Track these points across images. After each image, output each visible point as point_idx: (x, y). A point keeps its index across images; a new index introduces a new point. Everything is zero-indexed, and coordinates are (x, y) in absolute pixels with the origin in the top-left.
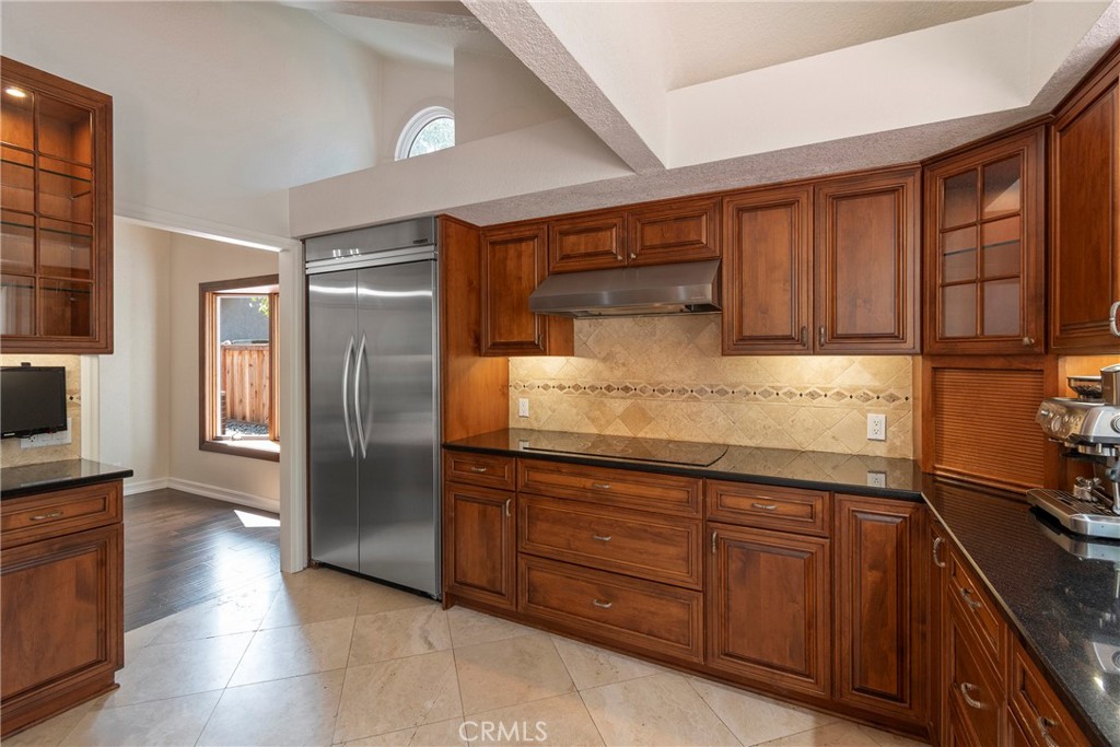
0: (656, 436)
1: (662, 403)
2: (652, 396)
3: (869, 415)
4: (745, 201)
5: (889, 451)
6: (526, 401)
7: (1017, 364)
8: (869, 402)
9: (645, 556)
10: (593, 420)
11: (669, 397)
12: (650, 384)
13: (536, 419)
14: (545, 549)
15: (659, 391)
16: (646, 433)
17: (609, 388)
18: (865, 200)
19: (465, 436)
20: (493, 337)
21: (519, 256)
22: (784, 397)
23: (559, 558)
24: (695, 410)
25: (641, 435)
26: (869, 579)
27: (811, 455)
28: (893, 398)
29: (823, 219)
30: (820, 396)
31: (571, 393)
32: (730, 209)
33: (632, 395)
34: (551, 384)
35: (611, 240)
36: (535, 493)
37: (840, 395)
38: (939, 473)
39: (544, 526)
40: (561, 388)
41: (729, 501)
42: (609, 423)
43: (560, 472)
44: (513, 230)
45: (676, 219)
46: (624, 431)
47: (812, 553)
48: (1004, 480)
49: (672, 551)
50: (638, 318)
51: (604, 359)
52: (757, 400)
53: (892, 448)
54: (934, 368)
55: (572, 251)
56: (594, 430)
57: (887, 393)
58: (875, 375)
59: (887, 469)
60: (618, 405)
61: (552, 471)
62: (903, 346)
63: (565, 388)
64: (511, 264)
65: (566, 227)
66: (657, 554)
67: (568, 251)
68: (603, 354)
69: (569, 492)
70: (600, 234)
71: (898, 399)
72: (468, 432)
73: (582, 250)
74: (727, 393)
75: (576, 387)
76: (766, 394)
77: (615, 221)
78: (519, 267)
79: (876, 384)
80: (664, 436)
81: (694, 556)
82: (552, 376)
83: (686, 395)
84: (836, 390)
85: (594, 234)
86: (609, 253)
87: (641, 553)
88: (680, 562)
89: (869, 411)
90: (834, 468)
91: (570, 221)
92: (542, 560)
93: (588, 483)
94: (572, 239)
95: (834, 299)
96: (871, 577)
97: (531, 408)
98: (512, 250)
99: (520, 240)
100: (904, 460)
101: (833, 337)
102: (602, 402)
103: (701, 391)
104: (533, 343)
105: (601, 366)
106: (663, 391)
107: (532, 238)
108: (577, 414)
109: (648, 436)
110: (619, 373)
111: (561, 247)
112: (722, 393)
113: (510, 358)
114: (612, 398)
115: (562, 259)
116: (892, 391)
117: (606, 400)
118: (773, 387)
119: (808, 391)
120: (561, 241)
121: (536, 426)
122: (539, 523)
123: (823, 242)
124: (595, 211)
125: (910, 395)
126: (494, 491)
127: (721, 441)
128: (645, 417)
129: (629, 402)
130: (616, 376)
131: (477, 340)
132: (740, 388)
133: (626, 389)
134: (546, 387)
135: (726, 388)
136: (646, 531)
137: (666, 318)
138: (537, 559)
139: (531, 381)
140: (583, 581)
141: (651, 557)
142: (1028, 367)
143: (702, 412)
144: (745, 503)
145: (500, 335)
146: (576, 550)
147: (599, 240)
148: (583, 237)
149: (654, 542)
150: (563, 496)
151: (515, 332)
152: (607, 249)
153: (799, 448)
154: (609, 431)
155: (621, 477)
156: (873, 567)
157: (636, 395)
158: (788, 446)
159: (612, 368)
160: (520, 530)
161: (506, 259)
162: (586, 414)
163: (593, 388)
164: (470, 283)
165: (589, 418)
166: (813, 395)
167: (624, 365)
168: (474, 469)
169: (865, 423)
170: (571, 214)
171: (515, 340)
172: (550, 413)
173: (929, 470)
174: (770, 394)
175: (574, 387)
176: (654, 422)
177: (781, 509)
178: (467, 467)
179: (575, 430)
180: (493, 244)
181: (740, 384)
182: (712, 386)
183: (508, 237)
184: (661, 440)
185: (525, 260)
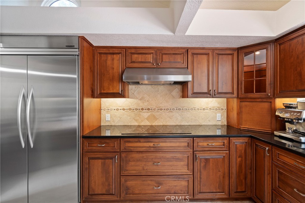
0: (159, 124)
1: (160, 113)
2: (158, 111)
3: (217, 114)
4: (195, 51)
5: (221, 123)
6: (109, 115)
7: (264, 100)
8: (217, 111)
9: (173, 167)
10: (136, 120)
11: (163, 111)
12: (157, 107)
13: (113, 121)
14: (134, 172)
15: (160, 110)
16: (155, 123)
17: (142, 109)
18: (225, 56)
19: (89, 132)
20: (101, 91)
21: (113, 60)
22: (196, 110)
23: (140, 174)
24: (171, 115)
25: (154, 124)
26: (238, 160)
27: (203, 126)
28: (222, 109)
29: (215, 60)
30: (206, 109)
31: (128, 111)
32: (190, 53)
33: (151, 111)
34: (120, 108)
35: (150, 58)
36: (129, 151)
37: (210, 109)
38: (242, 128)
39: (133, 163)
40: (124, 109)
41: (201, 144)
42: (142, 121)
43: (140, 142)
44: (110, 49)
45: (174, 54)
46: (148, 123)
47: (224, 156)
48: (260, 129)
49: (182, 163)
50: (153, 86)
51: (140, 99)
52: (189, 111)
53: (222, 122)
54: (240, 101)
55: (136, 60)
56: (137, 124)
57: (221, 108)
58: (218, 103)
59: (221, 128)
60: (146, 115)
61: (137, 142)
62: (233, 96)
63: (125, 110)
64: (109, 62)
65: (133, 51)
66: (177, 165)
67: (134, 60)
68: (140, 98)
69: (144, 149)
70: (147, 55)
71: (223, 109)
72: (90, 130)
73: (140, 60)
74: (181, 109)
75: (130, 109)
76: (192, 109)
77: (152, 52)
78: (113, 64)
79: (219, 106)
80: (162, 124)
81: (190, 164)
82: (120, 106)
83: (169, 110)
84: (210, 108)
85: (144, 55)
86: (149, 62)
87: (172, 166)
88: (185, 166)
89: (217, 113)
90: (209, 129)
91: (135, 49)
92: (132, 177)
93: (151, 144)
94: (136, 56)
95: (218, 82)
96: (239, 159)
97: (111, 117)
98: (109, 57)
99: (113, 54)
100: (225, 125)
101: (217, 93)
102: (140, 114)
103: (173, 109)
104: (119, 93)
105: (139, 102)
106: (161, 110)
107: (119, 54)
108: (130, 119)
109: (156, 125)
110: (146, 104)
111: (131, 58)
112: (180, 109)
113: (102, 99)
114: (144, 112)
115: (131, 62)
116: (222, 107)
117: (141, 113)
118: (194, 107)
119: (203, 108)
120: (131, 56)
121: (113, 124)
122: (130, 162)
123: (215, 66)
124: (146, 47)
125: (226, 108)
126: (109, 153)
127: (179, 124)
128: (155, 118)
129: (150, 113)
130: (145, 105)
131: (93, 92)
132: (185, 108)
133: (149, 109)
134: (117, 110)
135: (181, 108)
136: (173, 158)
137: (162, 86)
138: (130, 177)
139: (111, 107)
140: (149, 181)
141: (175, 167)
142: (267, 101)
143: (173, 115)
144: (205, 144)
145: (104, 90)
146: (146, 170)
147: (147, 57)
148: (140, 56)
149: (176, 161)
150: (142, 151)
151: (111, 89)
152: (150, 61)
153: (200, 124)
154: (142, 124)
155: (164, 141)
156: (239, 157)
157: (152, 111)
158: (198, 124)
159: (143, 102)
160: (122, 167)
161: (107, 60)
162: (134, 118)
163: (136, 109)
164: (91, 68)
165: (135, 120)
166: (204, 109)
167: (148, 101)
168: (99, 145)
169: (216, 116)
170: (135, 47)
171: (111, 92)
172: (119, 119)
173: (239, 128)
174: (193, 109)
175: (129, 109)
176: (158, 120)
177: (216, 144)
178: (95, 145)
179: (129, 124)
180: (100, 53)
181: (185, 107)
182: (176, 107)
183: (107, 51)
184: (160, 125)
185: (116, 62)
